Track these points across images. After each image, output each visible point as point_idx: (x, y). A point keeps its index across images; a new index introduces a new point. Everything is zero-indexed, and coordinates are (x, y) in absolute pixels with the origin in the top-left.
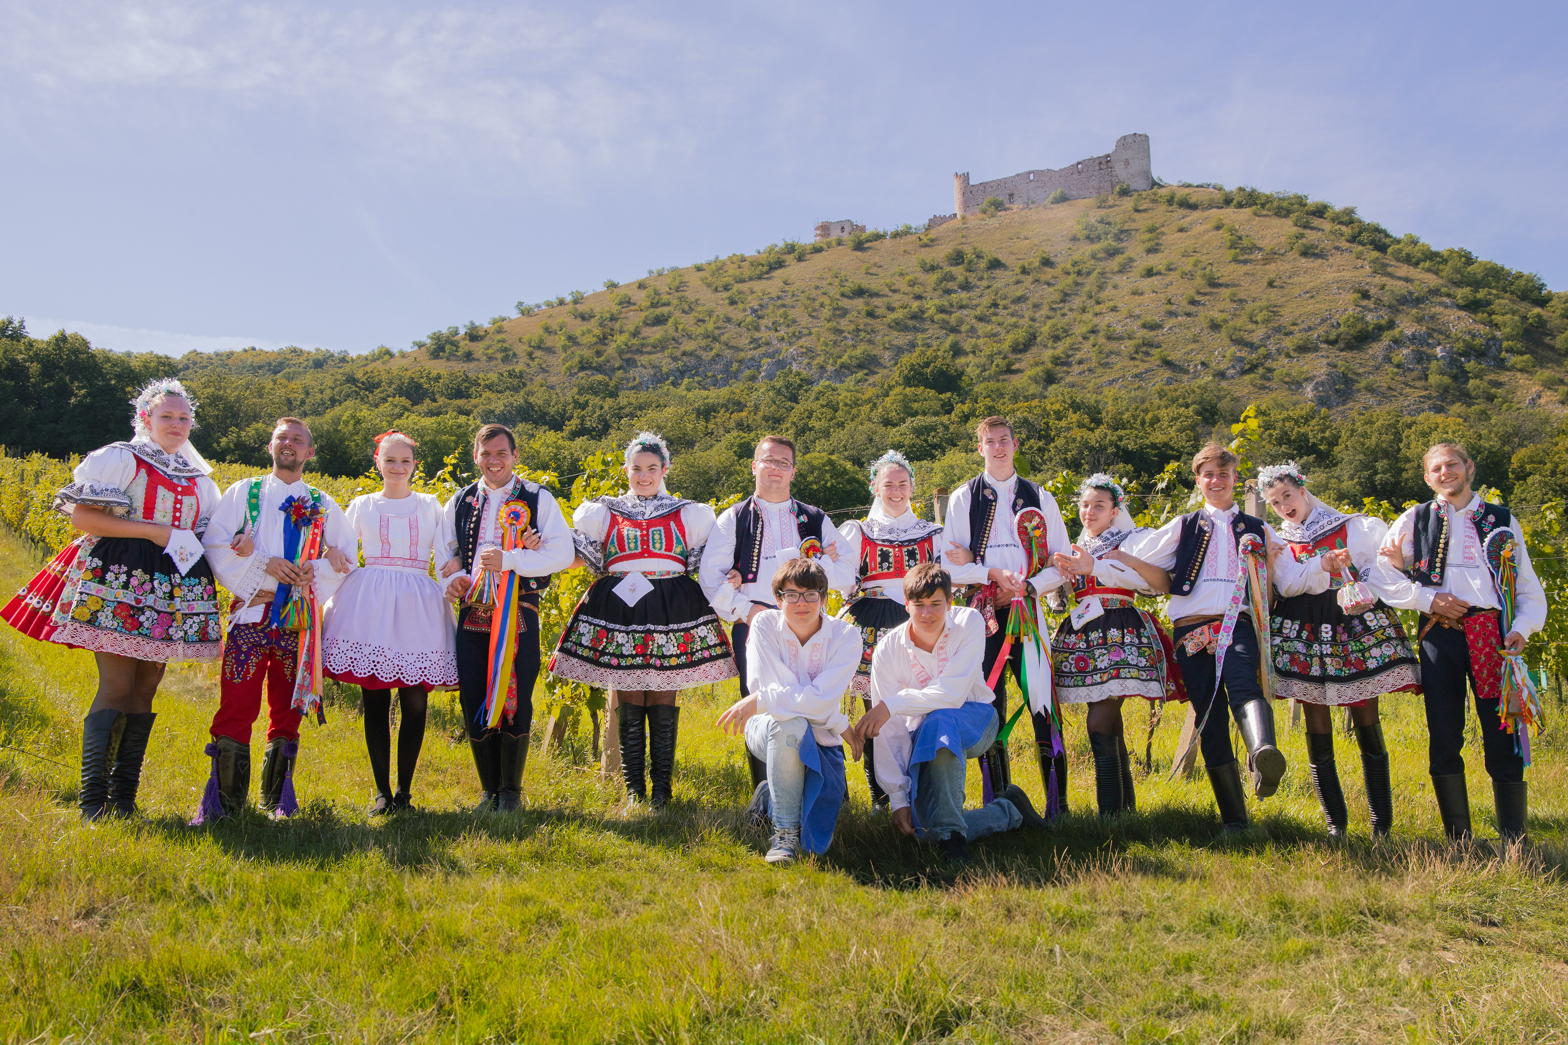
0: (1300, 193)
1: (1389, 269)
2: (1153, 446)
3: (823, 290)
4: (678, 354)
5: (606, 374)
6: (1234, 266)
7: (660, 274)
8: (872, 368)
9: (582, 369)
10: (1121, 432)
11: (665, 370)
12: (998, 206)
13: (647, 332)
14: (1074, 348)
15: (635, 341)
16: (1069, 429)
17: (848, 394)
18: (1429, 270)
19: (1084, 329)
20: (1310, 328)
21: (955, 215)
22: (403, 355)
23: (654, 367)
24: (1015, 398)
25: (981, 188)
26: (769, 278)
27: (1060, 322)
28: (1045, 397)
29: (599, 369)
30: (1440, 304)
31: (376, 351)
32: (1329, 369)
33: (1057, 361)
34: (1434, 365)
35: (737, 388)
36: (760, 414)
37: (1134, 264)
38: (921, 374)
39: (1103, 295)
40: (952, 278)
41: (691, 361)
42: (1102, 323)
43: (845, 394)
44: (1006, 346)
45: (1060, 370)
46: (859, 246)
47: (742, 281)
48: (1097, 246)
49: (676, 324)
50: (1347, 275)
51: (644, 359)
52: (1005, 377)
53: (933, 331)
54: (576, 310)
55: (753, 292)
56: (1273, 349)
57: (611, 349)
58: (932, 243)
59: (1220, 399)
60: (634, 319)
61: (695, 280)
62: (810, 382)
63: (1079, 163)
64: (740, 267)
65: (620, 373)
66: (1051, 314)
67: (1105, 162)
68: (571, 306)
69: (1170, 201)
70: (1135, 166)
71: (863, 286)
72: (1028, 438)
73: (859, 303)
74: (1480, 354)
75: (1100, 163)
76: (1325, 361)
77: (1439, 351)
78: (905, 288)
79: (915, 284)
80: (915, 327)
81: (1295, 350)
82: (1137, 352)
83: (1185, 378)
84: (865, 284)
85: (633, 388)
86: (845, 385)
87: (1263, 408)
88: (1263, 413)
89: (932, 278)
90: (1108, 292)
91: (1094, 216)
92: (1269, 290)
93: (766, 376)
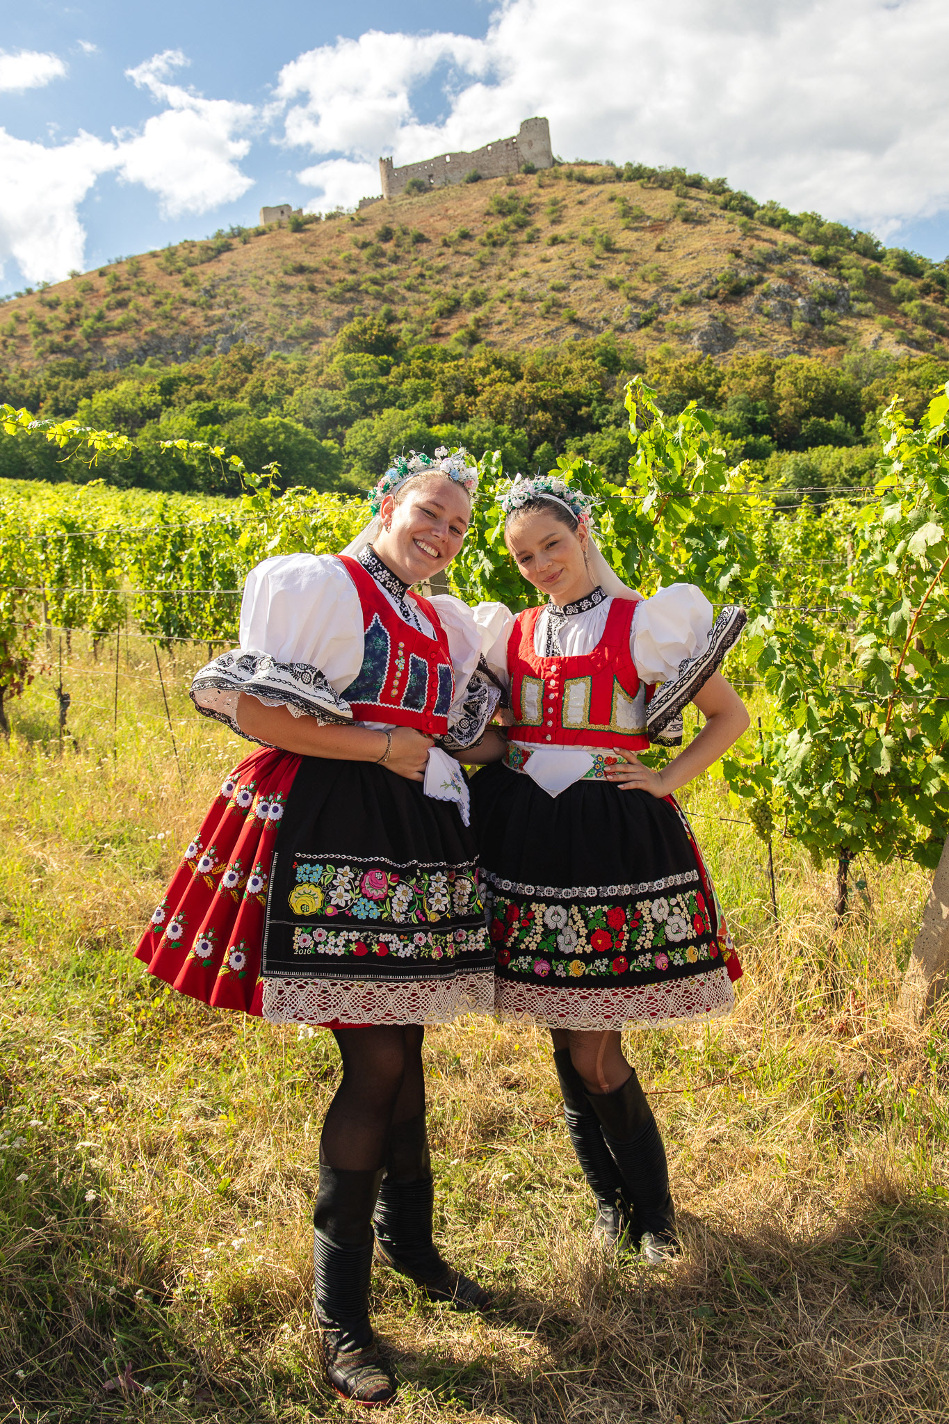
1: (757, 232)
2: (566, 395)
3: (268, 270)
4: (141, 334)
5: (75, 356)
6: (627, 233)
7: (118, 262)
8: (316, 337)
9: (53, 352)
11: (129, 350)
12: (420, 186)
13: (111, 315)
14: (493, 311)
15: (99, 325)
16: (491, 384)
17: (296, 362)
18: (788, 232)
19: (500, 294)
20: (694, 286)
21: (381, 197)
23: (119, 347)
24: (443, 359)
25: (404, 170)
26: (218, 261)
27: (480, 288)
28: (471, 357)
29: (68, 352)
30: (799, 261)
32: (710, 321)
33: (478, 323)
34: (795, 314)
35: (196, 362)
36: (218, 385)
37: (542, 235)
38: (360, 341)
39: (515, 263)
40: (383, 254)
41: (153, 340)
42: (517, 288)
43: (292, 362)
44: (433, 312)
45: (482, 333)
46: (297, 228)
47: (193, 264)
48: (509, 219)
49: (136, 307)
50: (722, 238)
51: (109, 341)
52: (434, 340)
53: (369, 302)
54: (44, 298)
55: (204, 274)
56: (663, 304)
57: (78, 333)
58: (363, 222)
59: (620, 350)
60: (97, 305)
61: (150, 266)
62: (261, 354)
63: (487, 146)
64: (190, 252)
65: (89, 355)
66: (471, 281)
67: (510, 144)
68: (39, 295)
69: (569, 177)
70: (537, 147)
71: (303, 264)
72: (458, 393)
73: (301, 280)
74: (833, 303)
75: (507, 145)
76: (707, 314)
77: (799, 302)
78: (340, 263)
79: (349, 259)
80: (352, 299)
81: (682, 305)
82: (547, 312)
83: (591, 333)
84: (305, 263)
85: (102, 367)
86: (293, 354)
87: (658, 357)
88: (658, 362)
89: (364, 254)
90: (521, 260)
91: (504, 192)
92: (657, 254)
93: (220, 352)
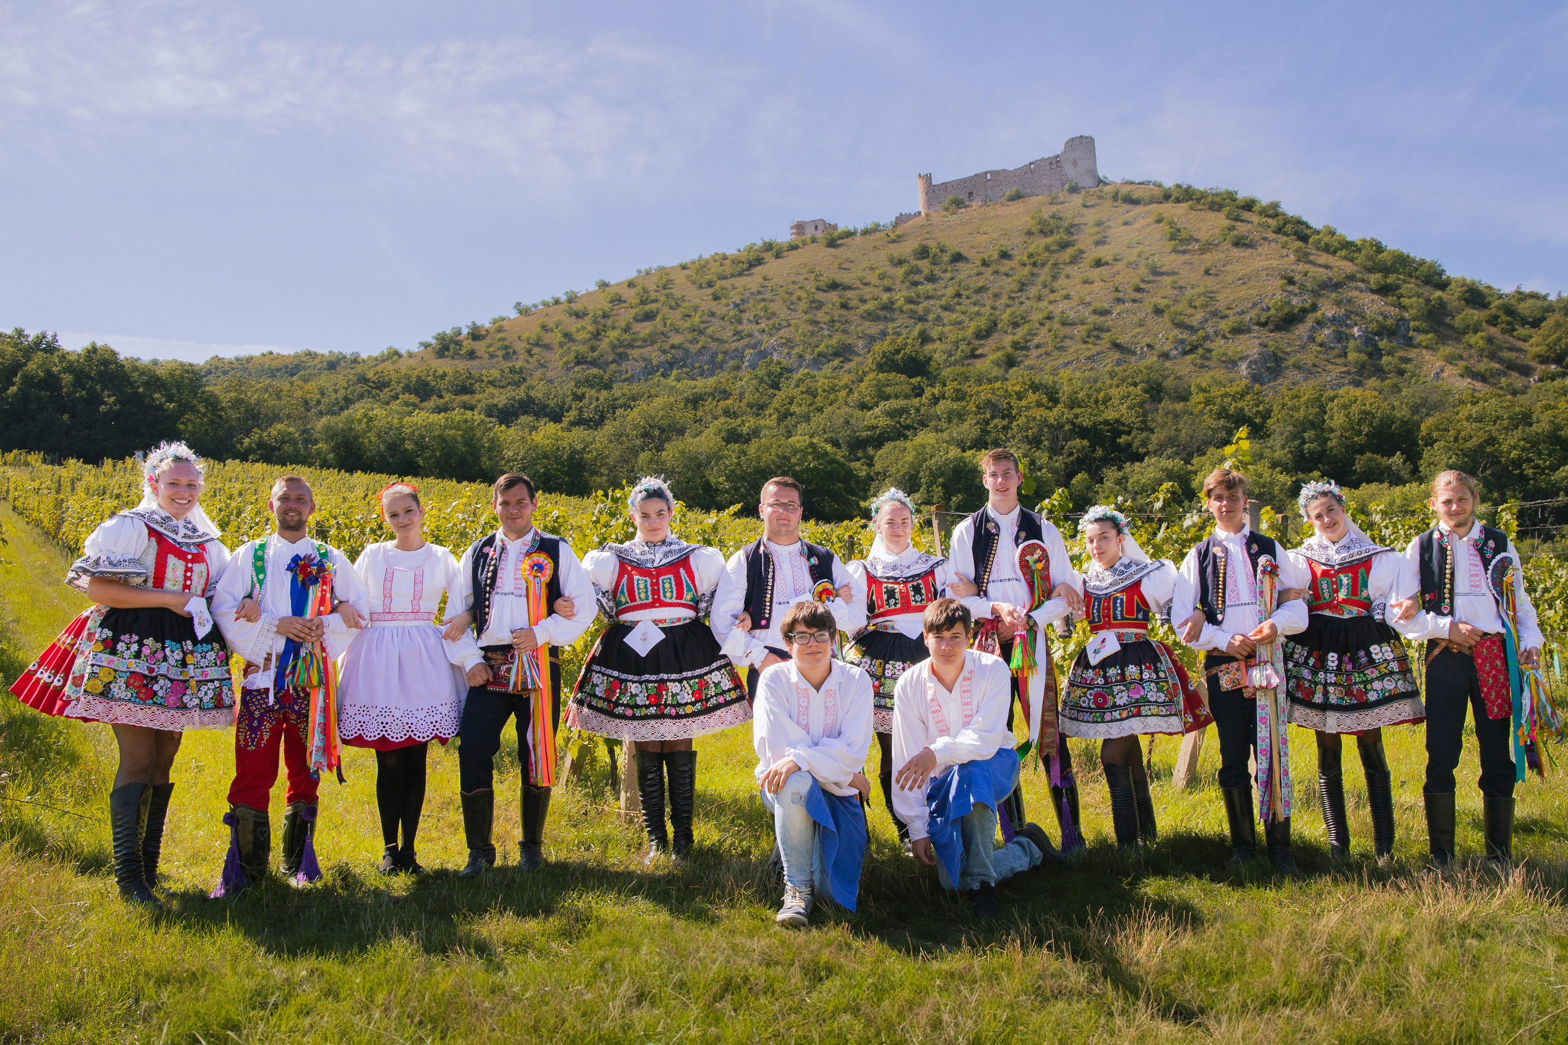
0: (1230, 189)
1: (1311, 258)
2: (1106, 422)
3: (799, 285)
4: (667, 347)
5: (600, 368)
6: (1174, 256)
7: (648, 273)
8: (847, 356)
9: (578, 363)
10: (1078, 411)
11: (655, 362)
12: (959, 204)
13: (637, 327)
14: (1032, 334)
15: (626, 336)
16: (1028, 408)
17: (826, 381)
18: (1345, 258)
19: (1040, 316)
20: (1243, 312)
21: (920, 213)
22: (411, 355)
23: (645, 360)
24: (979, 381)
25: (943, 187)
26: (750, 275)
27: (1019, 310)
28: (1007, 380)
29: (594, 363)
30: (1356, 288)
31: (386, 352)
32: (1261, 349)
33: (1016, 345)
34: (1352, 344)
35: (723, 377)
36: (745, 401)
37: (1085, 256)
38: (893, 361)
39: (1057, 285)
40: (918, 271)
41: (680, 354)
42: (1057, 309)
43: (822, 380)
44: (969, 332)
45: (1019, 354)
46: (832, 243)
47: (724, 278)
48: (1050, 240)
49: (664, 319)
50: (1275, 263)
51: (635, 353)
52: (970, 361)
53: (902, 320)
54: (571, 308)
55: (734, 288)
56: (1211, 331)
57: (604, 345)
58: (899, 239)
59: (1165, 377)
60: (625, 316)
61: (680, 278)
62: (790, 371)
63: (1031, 164)
64: (722, 265)
65: (613, 367)
66: (1010, 302)
67: (1055, 162)
68: (566, 305)
69: (1115, 197)
70: (1083, 166)
71: (837, 280)
72: (993, 417)
73: (833, 296)
74: (1391, 333)
75: (1051, 163)
76: (1257, 342)
77: (1356, 331)
78: (874, 280)
79: (884, 277)
80: (885, 317)
81: (1230, 332)
82: (1089, 336)
83: (1133, 359)
84: (838, 279)
85: (626, 380)
86: (823, 372)
87: (1204, 385)
88: (1204, 390)
89: (900, 271)
90: (1061, 282)
91: (1047, 212)
92: (1206, 278)
93: (749, 366)
